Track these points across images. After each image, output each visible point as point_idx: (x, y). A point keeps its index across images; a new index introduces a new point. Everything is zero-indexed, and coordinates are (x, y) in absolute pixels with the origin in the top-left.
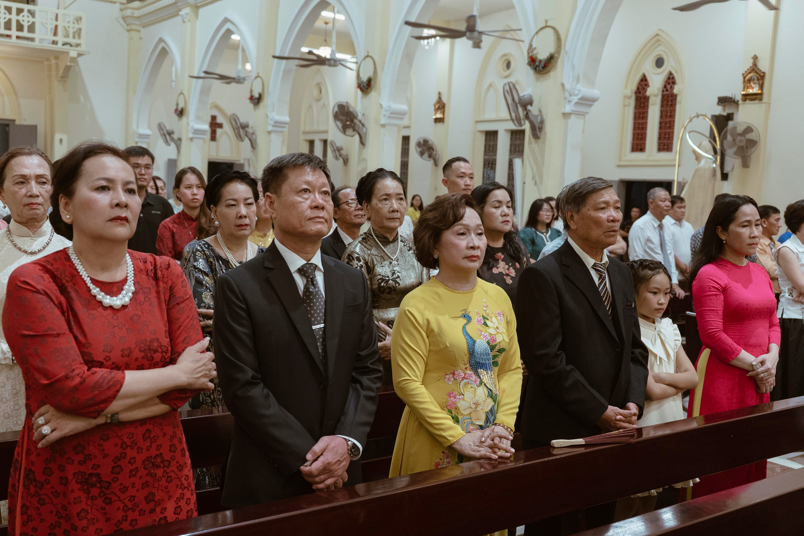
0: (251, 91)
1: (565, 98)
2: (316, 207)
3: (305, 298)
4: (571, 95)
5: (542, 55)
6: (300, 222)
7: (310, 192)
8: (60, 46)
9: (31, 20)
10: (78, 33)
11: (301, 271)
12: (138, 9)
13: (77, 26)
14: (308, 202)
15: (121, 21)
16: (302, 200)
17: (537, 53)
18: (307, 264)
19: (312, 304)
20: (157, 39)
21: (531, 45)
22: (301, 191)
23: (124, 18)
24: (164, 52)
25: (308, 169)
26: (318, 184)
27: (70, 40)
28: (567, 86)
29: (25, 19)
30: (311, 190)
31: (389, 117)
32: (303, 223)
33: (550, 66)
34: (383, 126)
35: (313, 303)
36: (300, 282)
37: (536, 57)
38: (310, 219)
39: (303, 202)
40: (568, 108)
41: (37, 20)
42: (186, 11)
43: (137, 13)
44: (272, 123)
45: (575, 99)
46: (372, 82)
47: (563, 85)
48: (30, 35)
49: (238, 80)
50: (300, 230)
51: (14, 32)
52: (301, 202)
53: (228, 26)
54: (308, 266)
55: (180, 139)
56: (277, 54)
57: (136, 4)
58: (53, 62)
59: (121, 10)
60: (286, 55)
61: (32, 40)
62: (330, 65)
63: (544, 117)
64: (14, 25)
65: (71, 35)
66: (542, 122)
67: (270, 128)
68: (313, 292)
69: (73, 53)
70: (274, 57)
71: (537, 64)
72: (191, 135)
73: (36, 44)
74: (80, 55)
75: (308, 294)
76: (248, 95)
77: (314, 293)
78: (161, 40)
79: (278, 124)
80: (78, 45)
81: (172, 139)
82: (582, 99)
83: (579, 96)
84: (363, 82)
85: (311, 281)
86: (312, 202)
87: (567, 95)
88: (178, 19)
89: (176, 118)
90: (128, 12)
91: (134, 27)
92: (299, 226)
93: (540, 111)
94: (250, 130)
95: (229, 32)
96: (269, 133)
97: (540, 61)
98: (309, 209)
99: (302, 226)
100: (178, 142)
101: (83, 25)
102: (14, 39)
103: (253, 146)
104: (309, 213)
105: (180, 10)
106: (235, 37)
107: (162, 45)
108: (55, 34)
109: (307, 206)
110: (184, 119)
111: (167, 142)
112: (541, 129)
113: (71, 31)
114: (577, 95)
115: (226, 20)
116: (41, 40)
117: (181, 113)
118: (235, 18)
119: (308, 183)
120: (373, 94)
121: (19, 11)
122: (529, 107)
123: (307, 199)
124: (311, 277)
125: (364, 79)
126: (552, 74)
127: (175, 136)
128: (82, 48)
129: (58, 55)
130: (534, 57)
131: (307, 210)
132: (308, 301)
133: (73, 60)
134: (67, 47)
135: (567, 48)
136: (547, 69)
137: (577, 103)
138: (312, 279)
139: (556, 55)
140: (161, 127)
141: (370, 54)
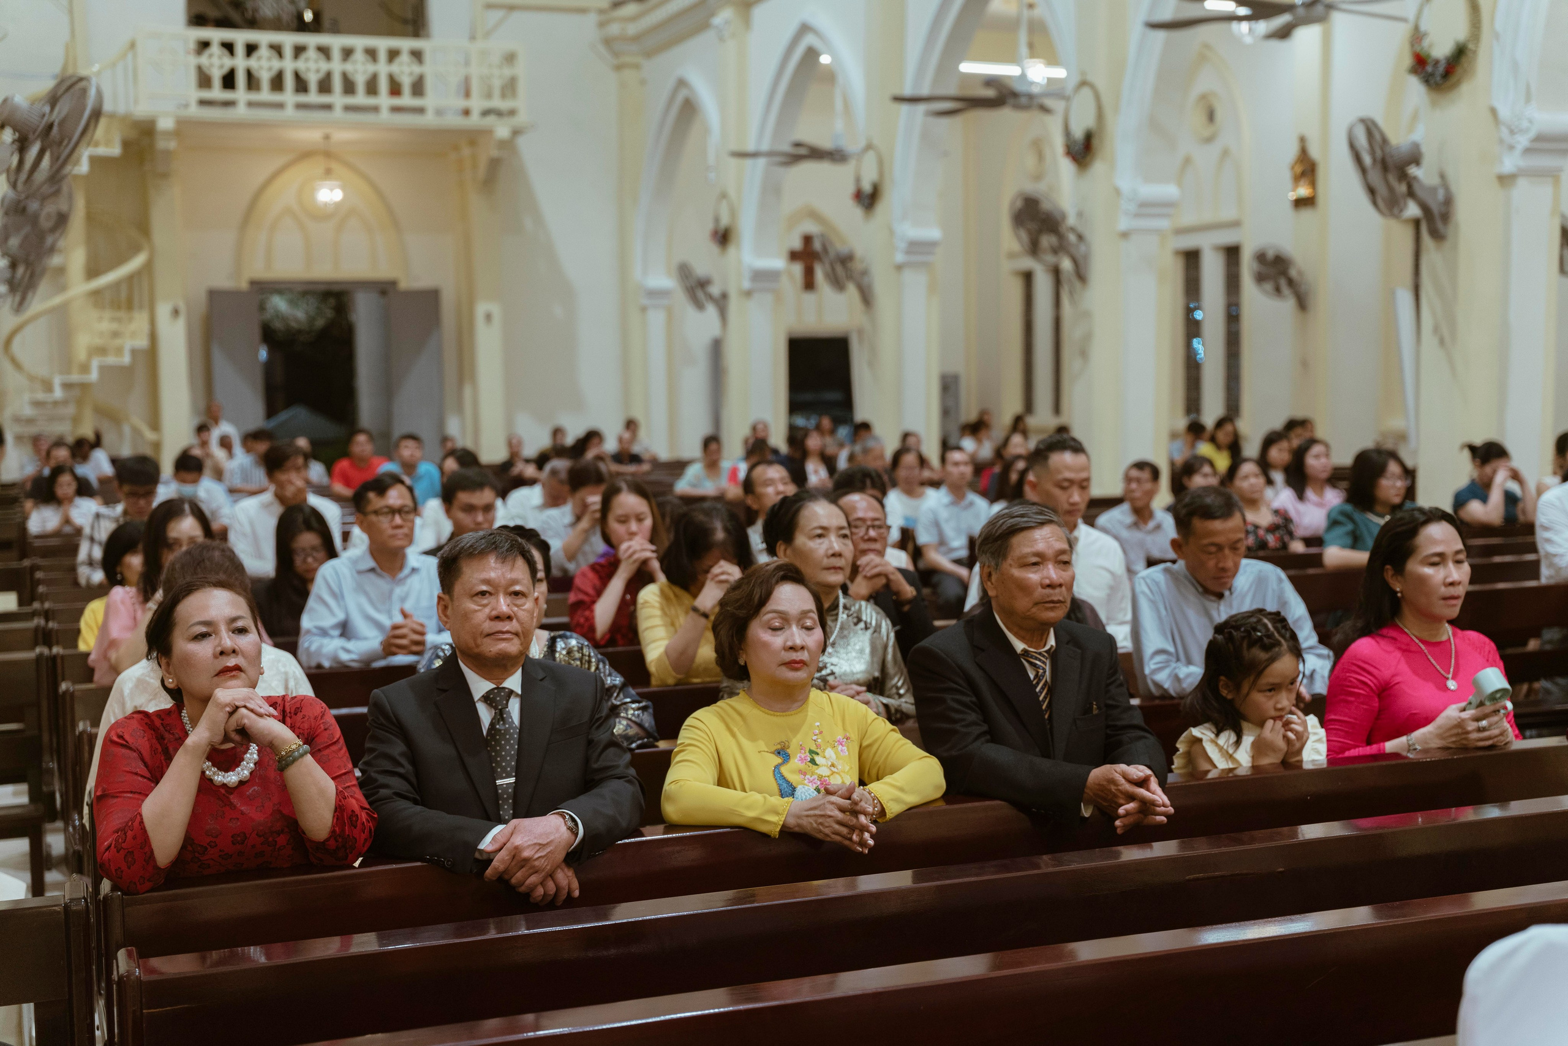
0: (858, 180)
1: (1501, 141)
2: (498, 618)
3: (489, 738)
4: (1512, 132)
5: (1440, 49)
6: (475, 640)
7: (491, 594)
8: (475, 120)
9: (417, 69)
10: (510, 88)
11: (487, 698)
12: (634, 19)
13: (507, 72)
14: (487, 610)
15: (602, 49)
16: (477, 608)
17: (1431, 46)
18: (497, 688)
19: (498, 748)
20: (671, 83)
21: (1416, 28)
22: (477, 594)
23: (608, 42)
24: (689, 109)
25: (492, 560)
26: (503, 582)
27: (497, 103)
28: (1504, 112)
29: (405, 71)
30: (493, 592)
31: (1137, 215)
32: (479, 641)
33: (1459, 70)
34: (1125, 235)
35: (500, 745)
36: (485, 715)
37: (1429, 56)
38: (489, 635)
39: (479, 610)
40: (1509, 164)
41: (428, 69)
42: (725, 16)
43: (632, 29)
44: (902, 245)
45: (1523, 141)
46: (1095, 142)
47: (1493, 111)
48: (416, 102)
49: (835, 156)
50: (476, 650)
51: (384, 100)
52: (476, 611)
53: (809, 40)
54: (496, 691)
55: (724, 296)
56: (908, 91)
57: (630, 9)
58: (466, 151)
59: (602, 25)
60: (925, 91)
61: (420, 110)
62: (1018, 107)
63: (1454, 188)
64: (383, 85)
65: (497, 92)
66: (1448, 201)
67: (900, 258)
68: (500, 730)
69: (502, 131)
70: (900, 99)
71: (1429, 69)
72: (746, 284)
73: (429, 120)
74: (516, 133)
75: (493, 732)
76: (851, 189)
77: (503, 732)
78: (682, 83)
79: (917, 247)
80: (512, 113)
81: (710, 297)
82: (1540, 138)
83: (1532, 134)
84: (1075, 142)
85: (501, 715)
86: (493, 609)
87: (1504, 132)
88: (708, 36)
89: (714, 248)
90: (614, 29)
91: (627, 59)
92: (473, 645)
93: (1442, 176)
94: (857, 266)
95: (812, 54)
96: (899, 268)
97: (1437, 62)
98: (488, 621)
99: (477, 646)
100: (722, 302)
101: (520, 69)
102: (385, 115)
103: (867, 298)
104: (488, 626)
105: (713, 14)
106: (825, 59)
107: (683, 94)
108: (467, 94)
109: (485, 616)
110: (732, 250)
111: (700, 306)
112: (1446, 217)
113: (497, 84)
114: (1527, 130)
115: (805, 28)
116: (439, 112)
117: (723, 237)
118: (822, 20)
119: (487, 582)
120: (1098, 167)
121: (393, 54)
122: (1413, 171)
123: (485, 606)
124: (500, 707)
125: (1078, 133)
126: (1466, 88)
127: (715, 290)
128: (521, 119)
129: (474, 137)
130: (1423, 54)
131: (485, 621)
132: (493, 743)
133: (508, 145)
134: (491, 120)
135: (1499, 26)
136: (1453, 79)
137: (1528, 151)
138: (501, 710)
139: (1471, 46)
140: (684, 272)
141: (1090, 78)
